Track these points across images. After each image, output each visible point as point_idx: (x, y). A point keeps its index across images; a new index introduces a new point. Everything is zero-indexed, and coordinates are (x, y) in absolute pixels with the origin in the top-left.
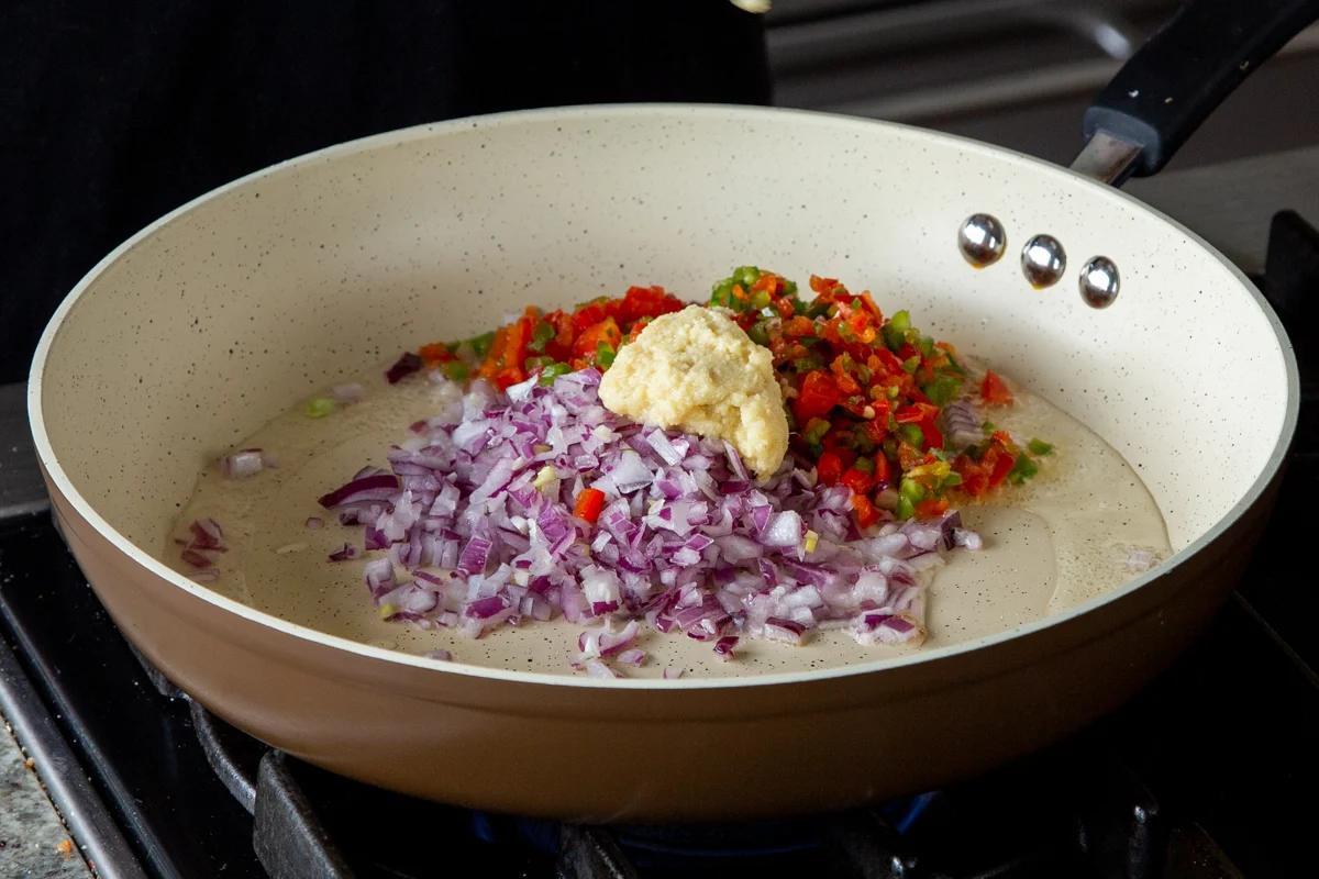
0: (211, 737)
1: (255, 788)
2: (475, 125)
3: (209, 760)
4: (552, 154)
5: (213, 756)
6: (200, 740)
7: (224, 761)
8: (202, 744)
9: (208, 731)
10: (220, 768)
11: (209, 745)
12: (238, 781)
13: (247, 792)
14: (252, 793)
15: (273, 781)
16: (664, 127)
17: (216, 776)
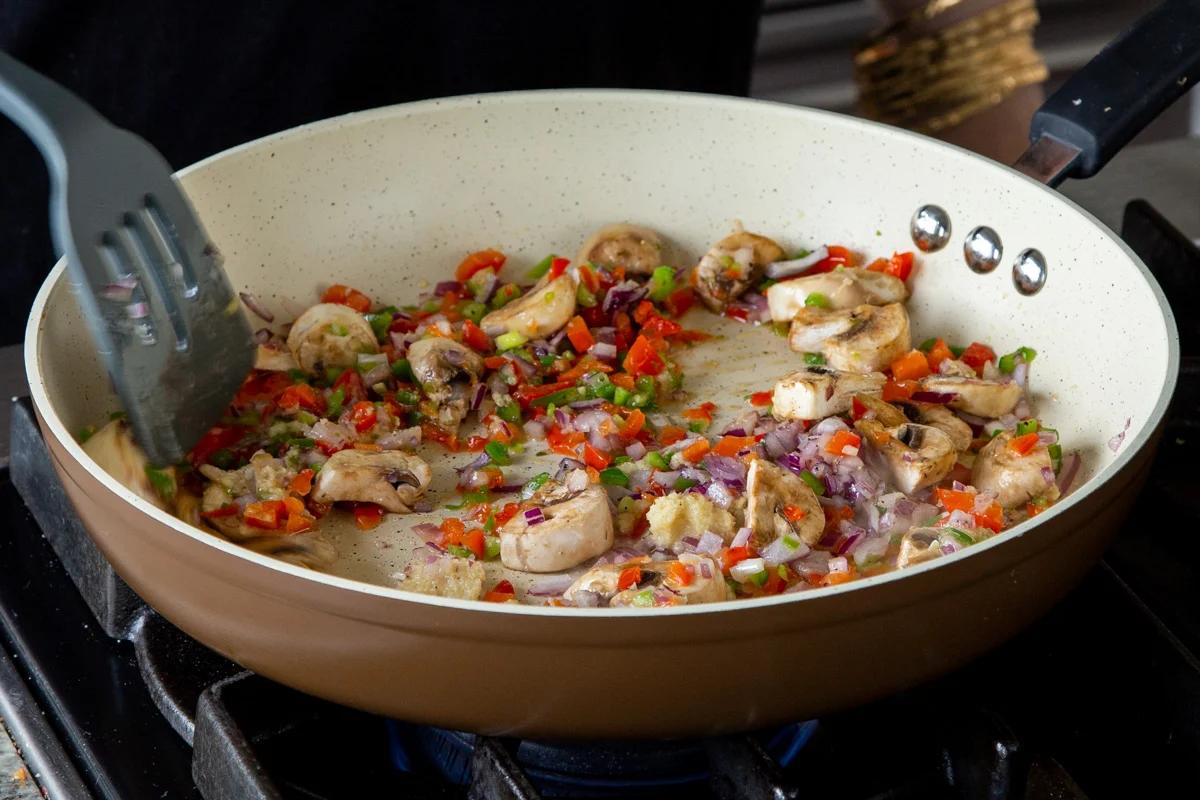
0: (154, 676)
1: (193, 722)
2: (479, 102)
3: (152, 696)
4: (550, 131)
5: (155, 693)
6: (144, 678)
7: (166, 698)
8: (146, 682)
9: (151, 670)
10: (162, 704)
11: (152, 683)
12: (178, 716)
13: (186, 726)
14: (191, 726)
15: (211, 716)
16: (652, 112)
17: (159, 711)
